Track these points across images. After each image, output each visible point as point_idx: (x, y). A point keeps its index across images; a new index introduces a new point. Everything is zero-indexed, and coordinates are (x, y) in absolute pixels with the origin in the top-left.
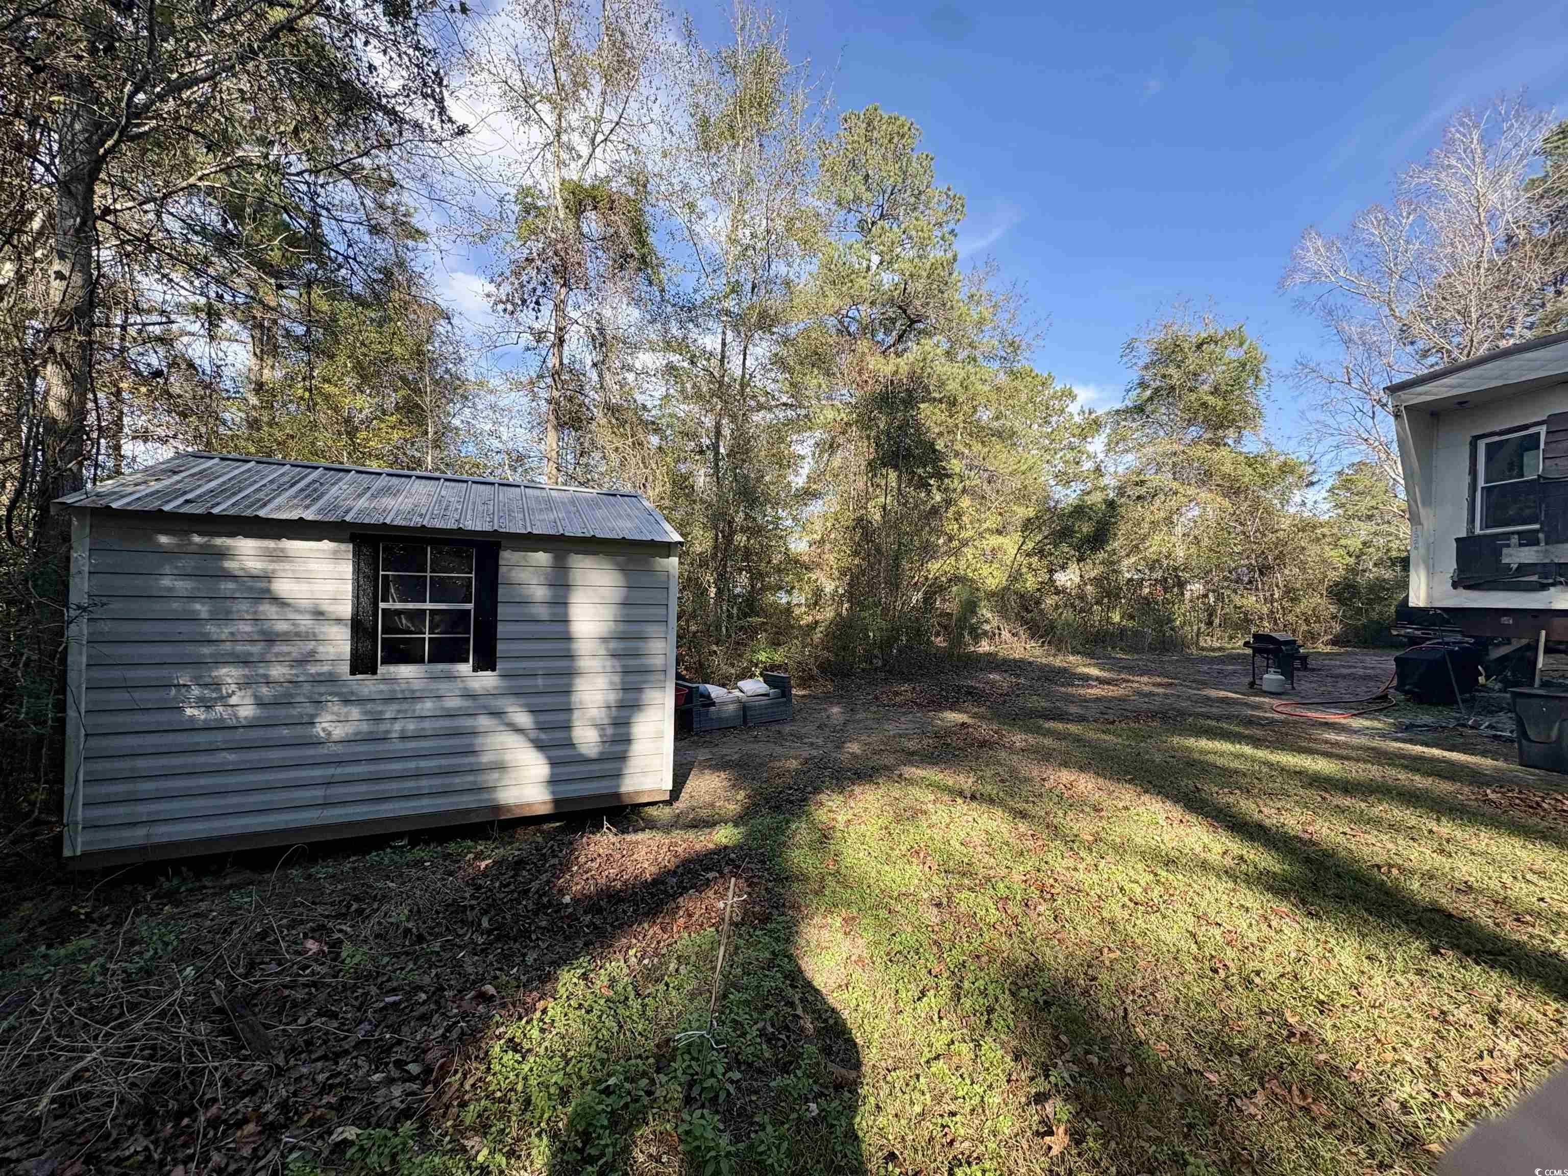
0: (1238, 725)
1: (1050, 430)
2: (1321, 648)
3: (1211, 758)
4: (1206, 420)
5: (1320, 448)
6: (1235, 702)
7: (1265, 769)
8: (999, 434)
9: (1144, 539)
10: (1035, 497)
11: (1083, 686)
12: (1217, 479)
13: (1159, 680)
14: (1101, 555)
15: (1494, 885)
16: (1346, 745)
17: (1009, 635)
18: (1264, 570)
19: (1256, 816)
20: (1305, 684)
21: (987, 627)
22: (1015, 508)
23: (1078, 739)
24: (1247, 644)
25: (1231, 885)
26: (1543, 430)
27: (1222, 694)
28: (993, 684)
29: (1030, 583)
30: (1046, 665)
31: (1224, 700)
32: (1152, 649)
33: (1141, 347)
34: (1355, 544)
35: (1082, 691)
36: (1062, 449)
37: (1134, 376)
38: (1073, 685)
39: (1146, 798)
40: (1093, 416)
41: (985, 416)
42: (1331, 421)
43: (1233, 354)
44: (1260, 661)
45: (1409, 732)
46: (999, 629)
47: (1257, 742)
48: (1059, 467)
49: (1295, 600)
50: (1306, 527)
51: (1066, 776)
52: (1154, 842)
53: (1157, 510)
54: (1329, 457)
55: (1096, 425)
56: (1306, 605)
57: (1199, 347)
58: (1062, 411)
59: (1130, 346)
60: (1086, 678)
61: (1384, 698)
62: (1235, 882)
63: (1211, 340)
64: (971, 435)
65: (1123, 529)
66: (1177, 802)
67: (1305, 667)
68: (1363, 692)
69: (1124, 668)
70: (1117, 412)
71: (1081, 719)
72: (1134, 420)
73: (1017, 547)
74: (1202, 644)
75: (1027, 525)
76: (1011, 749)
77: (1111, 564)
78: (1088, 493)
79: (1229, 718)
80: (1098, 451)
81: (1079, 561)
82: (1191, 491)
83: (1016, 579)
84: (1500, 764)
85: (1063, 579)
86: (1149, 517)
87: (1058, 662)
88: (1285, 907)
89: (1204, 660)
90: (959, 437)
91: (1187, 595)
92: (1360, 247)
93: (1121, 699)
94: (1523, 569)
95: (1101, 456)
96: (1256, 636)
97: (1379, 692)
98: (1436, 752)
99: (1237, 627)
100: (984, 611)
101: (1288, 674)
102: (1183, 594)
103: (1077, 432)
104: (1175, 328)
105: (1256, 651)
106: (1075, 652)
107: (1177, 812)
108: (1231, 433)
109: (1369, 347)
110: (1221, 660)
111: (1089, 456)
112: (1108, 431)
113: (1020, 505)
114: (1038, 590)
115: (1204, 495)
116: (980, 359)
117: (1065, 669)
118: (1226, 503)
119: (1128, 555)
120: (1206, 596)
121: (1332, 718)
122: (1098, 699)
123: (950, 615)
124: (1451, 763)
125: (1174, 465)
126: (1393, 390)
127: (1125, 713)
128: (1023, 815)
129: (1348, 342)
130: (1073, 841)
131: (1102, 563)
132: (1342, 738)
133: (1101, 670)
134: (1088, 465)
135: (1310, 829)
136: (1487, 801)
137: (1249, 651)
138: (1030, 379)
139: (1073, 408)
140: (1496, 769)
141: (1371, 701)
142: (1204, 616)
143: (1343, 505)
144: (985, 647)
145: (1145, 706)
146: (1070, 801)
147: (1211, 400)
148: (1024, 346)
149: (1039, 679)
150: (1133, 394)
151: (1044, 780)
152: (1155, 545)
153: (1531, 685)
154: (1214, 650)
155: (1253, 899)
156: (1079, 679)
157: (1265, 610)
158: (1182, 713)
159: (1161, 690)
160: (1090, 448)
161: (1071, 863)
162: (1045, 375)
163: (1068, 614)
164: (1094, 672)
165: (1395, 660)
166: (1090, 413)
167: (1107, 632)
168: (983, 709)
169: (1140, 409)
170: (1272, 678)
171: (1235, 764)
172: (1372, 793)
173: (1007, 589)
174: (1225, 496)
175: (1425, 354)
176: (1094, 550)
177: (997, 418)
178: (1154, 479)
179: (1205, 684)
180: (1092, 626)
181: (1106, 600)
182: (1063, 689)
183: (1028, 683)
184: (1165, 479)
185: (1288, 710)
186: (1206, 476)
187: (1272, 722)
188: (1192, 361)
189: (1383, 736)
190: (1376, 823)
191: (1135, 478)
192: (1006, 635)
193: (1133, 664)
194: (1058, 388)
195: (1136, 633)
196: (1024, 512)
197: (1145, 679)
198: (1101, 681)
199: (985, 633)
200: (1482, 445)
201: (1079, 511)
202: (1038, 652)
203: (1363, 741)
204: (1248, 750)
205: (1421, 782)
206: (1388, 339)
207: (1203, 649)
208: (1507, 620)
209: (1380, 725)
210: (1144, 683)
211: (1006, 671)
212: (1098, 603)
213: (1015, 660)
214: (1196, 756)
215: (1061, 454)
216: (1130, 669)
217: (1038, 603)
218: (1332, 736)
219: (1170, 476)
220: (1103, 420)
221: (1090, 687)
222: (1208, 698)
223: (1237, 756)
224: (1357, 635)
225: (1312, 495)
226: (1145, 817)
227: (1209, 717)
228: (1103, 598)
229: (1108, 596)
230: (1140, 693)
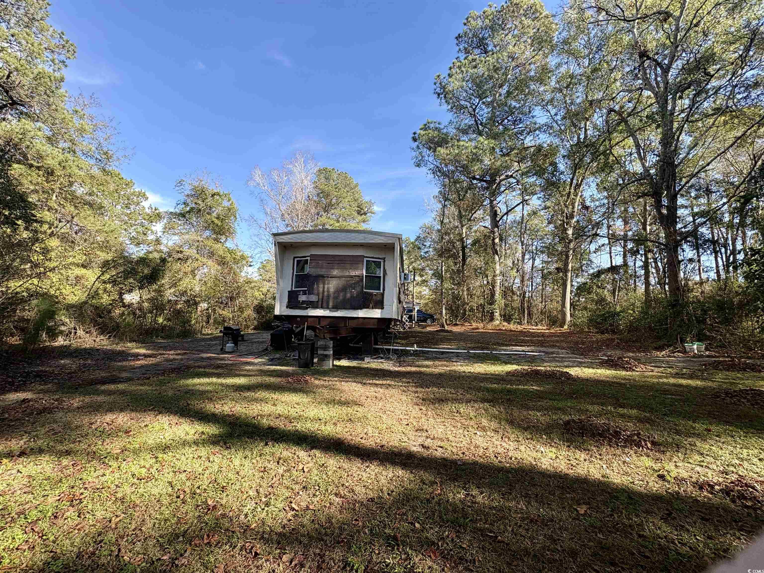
0: (213, 369)
1: (129, 212)
2: (250, 331)
3: (198, 387)
4: (213, 230)
5: (256, 252)
6: (214, 358)
7: (220, 387)
8: (91, 205)
9: (180, 280)
10: (114, 249)
11: (134, 360)
12: (216, 257)
13: (179, 352)
14: (155, 287)
15: (286, 412)
16: (252, 371)
17: (82, 332)
18: (232, 299)
19: (213, 410)
20: (242, 347)
21: (63, 328)
22: (98, 253)
23: (123, 393)
24: (221, 331)
25: (196, 448)
26: (309, 258)
27: (209, 355)
28: (64, 366)
29: (105, 299)
30: (109, 350)
31: (209, 358)
32: (178, 336)
33: (186, 185)
34: (264, 290)
35: (132, 363)
36: (136, 225)
37: (182, 198)
38: (128, 360)
39: (159, 417)
40: (157, 211)
41: (80, 191)
42: (260, 242)
43: (226, 204)
44: (226, 339)
45: (272, 361)
46: (75, 329)
47: (219, 376)
48: (133, 234)
49: (242, 312)
50: (249, 282)
51: (109, 417)
52: (160, 440)
53: (187, 267)
54: (259, 255)
55: (159, 216)
56: (246, 314)
57: (213, 196)
58: (138, 204)
59: (180, 183)
60: (136, 356)
61: (266, 349)
62: (198, 446)
63: (218, 194)
64: (65, 199)
65: (168, 275)
66: (175, 414)
67: (243, 340)
68: (262, 347)
69: (161, 347)
70: (171, 213)
71: (128, 380)
72: (179, 220)
73: (96, 277)
74: (203, 332)
75: (106, 265)
76: (69, 410)
77: (159, 291)
78: (151, 252)
79: (209, 366)
80: (158, 231)
81: (139, 288)
82: (205, 260)
83: (93, 297)
84: (294, 368)
85: (128, 298)
86: (183, 270)
87: (119, 348)
88: (217, 449)
89: (204, 340)
90: (54, 198)
91: (199, 309)
92: (271, 180)
93: (156, 365)
94: (304, 302)
95: (159, 234)
96: (226, 328)
97: (265, 347)
98: (278, 368)
99: (219, 323)
100: (63, 318)
101: (236, 343)
102: (197, 309)
103: (147, 217)
104: (203, 183)
105: (224, 334)
106: (132, 341)
107: (174, 419)
108: (223, 239)
109: (272, 217)
110: (210, 339)
111: (152, 232)
112: (165, 221)
113: (103, 251)
114: (111, 304)
115: (210, 263)
116: (79, 153)
117: (123, 351)
118: (219, 268)
119: (170, 288)
120: (207, 309)
121: (249, 360)
122: (142, 366)
123: (28, 321)
124: (281, 371)
125: (198, 246)
126: (275, 235)
127: (157, 372)
128: (68, 453)
129: (266, 214)
130: (106, 458)
131: (155, 291)
132: (251, 368)
133: (147, 350)
134: (151, 237)
135: (233, 409)
136: (289, 382)
137: (222, 334)
138: (117, 179)
139: (146, 204)
140: (293, 370)
141: (263, 351)
142: (205, 319)
143: (261, 275)
144: (60, 341)
145: (169, 366)
146: (110, 432)
147: (216, 221)
148: (115, 157)
149: (103, 359)
150: (181, 207)
151: (92, 424)
152: (184, 284)
153: (302, 340)
154: (208, 334)
155: (203, 452)
156: (131, 357)
157: (231, 316)
158: (188, 367)
159: (180, 357)
160: (154, 228)
161: (100, 472)
162: (129, 180)
163: (130, 319)
164: (143, 351)
165: (271, 335)
166: (156, 210)
167: (154, 328)
168: (50, 386)
169: (183, 215)
170: (230, 346)
171: (209, 388)
172: (257, 388)
173: (85, 303)
174: (219, 264)
175: (287, 225)
176: (150, 283)
177: (90, 195)
178: (187, 251)
179: (202, 351)
180: (146, 325)
181: (154, 311)
182: (120, 364)
183: (94, 363)
184: (192, 252)
185: (234, 359)
186: (211, 254)
187: (227, 365)
188: (209, 201)
189: (264, 364)
190: (256, 400)
191: (177, 249)
192: (80, 332)
193: (166, 345)
194: (137, 190)
195: (171, 328)
196: (103, 256)
197: (172, 352)
198: (146, 356)
199: (61, 332)
200: (296, 260)
201: (143, 261)
202: (105, 342)
203: (258, 367)
204: (214, 380)
205: (272, 380)
206: (277, 216)
207: (204, 335)
208: (299, 319)
209: (263, 360)
210: (171, 354)
211: (76, 357)
212: (151, 312)
213: (85, 349)
214: (190, 388)
215: (135, 227)
216: (165, 348)
217: (109, 312)
218: (248, 368)
219: (196, 252)
220: (163, 215)
221: (139, 360)
222: (202, 358)
223: (209, 384)
224: (262, 325)
225: (250, 269)
226: (157, 427)
227: (201, 367)
228: (153, 310)
229: (157, 309)
230: (167, 360)
